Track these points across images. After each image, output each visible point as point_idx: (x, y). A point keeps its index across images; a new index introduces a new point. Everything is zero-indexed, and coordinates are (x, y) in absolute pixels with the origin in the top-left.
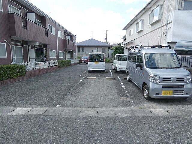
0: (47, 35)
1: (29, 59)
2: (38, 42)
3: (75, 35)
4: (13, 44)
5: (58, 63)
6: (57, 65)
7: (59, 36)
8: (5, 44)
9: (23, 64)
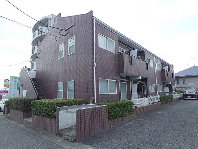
0: (147, 69)
1: (132, 94)
2: (140, 76)
3: (172, 65)
4: (121, 81)
5: (161, 98)
6: (159, 102)
7: (157, 68)
8: (116, 81)
9: (127, 100)
